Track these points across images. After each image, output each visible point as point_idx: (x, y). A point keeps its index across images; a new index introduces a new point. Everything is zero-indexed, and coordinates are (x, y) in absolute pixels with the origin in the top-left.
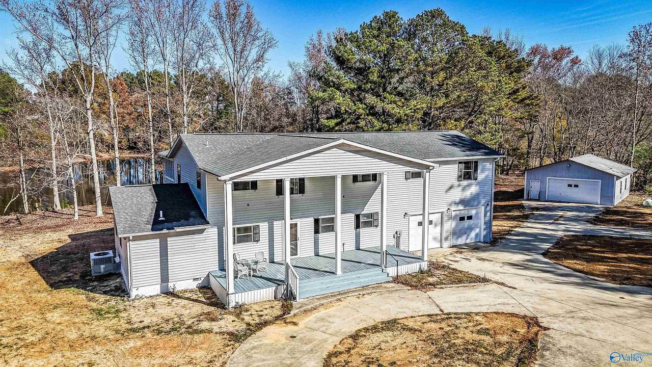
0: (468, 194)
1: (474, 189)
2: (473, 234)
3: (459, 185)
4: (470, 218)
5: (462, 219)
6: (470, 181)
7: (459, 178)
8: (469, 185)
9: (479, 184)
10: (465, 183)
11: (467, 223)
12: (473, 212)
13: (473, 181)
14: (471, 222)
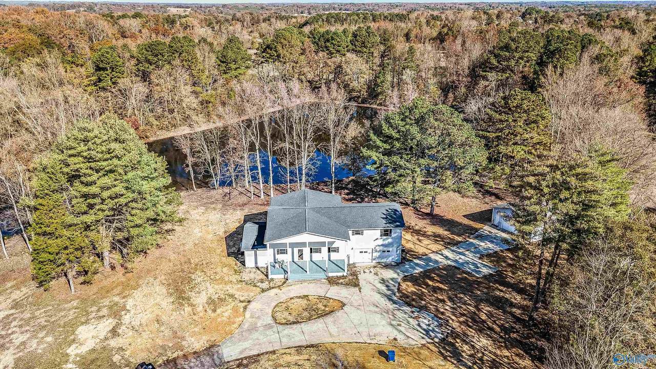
0: (386, 242)
1: (390, 240)
2: (390, 258)
3: (381, 238)
4: (389, 251)
5: (384, 251)
6: (387, 237)
7: (381, 235)
8: (387, 239)
9: (392, 238)
10: (385, 237)
11: (386, 253)
12: (391, 249)
13: (389, 237)
14: (389, 253)
